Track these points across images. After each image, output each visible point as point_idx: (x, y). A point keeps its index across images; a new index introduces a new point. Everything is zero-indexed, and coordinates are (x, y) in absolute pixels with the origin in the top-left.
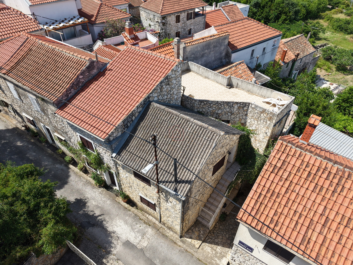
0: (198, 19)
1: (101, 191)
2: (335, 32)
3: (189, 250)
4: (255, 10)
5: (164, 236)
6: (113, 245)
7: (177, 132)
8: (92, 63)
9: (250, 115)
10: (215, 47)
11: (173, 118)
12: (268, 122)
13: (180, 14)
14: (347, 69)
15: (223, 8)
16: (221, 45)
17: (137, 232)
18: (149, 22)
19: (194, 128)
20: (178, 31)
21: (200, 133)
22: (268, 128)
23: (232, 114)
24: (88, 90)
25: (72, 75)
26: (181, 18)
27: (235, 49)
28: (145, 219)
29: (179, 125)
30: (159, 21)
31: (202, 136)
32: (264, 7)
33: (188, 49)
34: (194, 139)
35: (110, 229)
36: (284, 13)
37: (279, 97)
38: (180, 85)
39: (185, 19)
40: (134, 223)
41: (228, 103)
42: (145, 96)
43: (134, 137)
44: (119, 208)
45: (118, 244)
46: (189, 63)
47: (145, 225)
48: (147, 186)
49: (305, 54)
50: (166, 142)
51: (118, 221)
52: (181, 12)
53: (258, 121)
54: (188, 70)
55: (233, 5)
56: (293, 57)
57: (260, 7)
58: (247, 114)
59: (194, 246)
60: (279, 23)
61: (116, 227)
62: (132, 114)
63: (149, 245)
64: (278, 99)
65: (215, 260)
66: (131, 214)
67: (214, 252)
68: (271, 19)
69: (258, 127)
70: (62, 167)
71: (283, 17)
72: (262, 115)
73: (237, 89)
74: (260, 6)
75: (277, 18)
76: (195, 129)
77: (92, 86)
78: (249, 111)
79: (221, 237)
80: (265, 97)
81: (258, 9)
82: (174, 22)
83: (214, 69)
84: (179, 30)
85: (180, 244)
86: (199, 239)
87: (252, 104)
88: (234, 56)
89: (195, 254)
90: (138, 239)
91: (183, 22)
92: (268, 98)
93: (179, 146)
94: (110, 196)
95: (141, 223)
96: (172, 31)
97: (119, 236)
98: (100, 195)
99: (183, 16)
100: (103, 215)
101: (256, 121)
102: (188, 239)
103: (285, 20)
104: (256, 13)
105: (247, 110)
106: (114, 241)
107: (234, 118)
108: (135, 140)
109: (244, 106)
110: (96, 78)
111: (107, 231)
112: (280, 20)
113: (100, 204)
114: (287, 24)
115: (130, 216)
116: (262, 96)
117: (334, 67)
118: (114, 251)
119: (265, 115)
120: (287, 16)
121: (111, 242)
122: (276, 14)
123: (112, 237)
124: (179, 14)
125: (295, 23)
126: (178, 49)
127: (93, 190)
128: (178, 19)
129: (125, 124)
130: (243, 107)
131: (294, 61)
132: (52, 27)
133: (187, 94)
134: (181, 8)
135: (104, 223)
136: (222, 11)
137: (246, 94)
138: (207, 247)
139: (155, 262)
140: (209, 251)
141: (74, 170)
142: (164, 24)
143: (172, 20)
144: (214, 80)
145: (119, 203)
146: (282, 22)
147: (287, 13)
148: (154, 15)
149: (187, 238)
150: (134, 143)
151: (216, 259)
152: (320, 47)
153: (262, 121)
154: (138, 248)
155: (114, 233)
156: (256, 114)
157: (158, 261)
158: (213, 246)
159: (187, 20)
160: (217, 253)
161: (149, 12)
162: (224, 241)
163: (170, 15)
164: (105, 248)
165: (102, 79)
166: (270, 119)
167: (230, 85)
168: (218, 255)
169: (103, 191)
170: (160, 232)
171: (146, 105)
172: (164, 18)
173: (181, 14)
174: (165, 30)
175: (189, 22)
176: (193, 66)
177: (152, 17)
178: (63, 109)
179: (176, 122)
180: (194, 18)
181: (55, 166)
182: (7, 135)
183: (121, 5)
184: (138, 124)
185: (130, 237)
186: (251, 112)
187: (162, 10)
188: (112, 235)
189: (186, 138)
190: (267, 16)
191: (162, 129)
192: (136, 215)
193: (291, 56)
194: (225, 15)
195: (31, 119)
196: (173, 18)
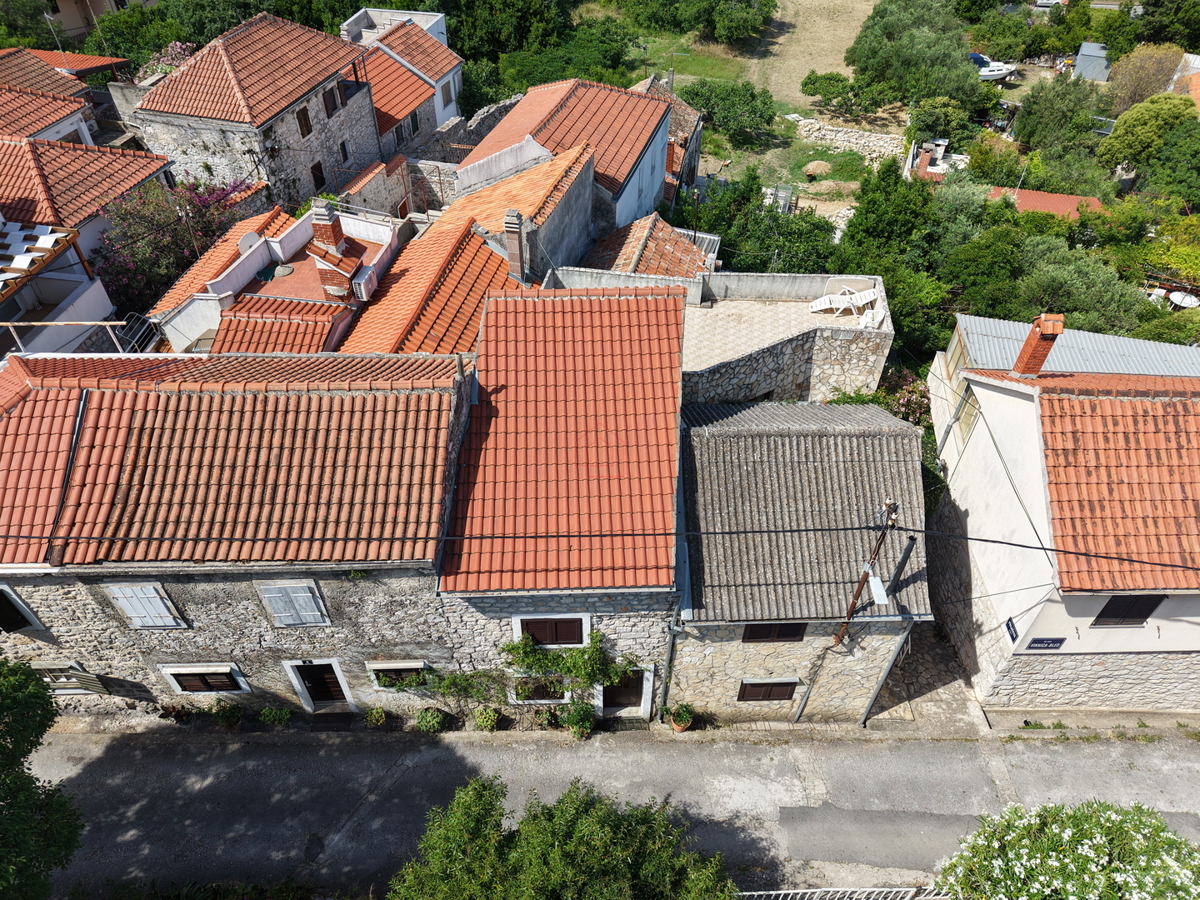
0: (355, 102)
1: (601, 742)
2: (651, 35)
3: (902, 735)
5: (837, 742)
6: (764, 843)
7: (813, 476)
8: (458, 388)
9: (817, 357)
10: (576, 201)
11: (776, 447)
12: (872, 358)
13: (305, 104)
15: (386, 42)
16: (585, 189)
17: (777, 775)
18: (201, 158)
19: (848, 448)
20: (316, 161)
21: (870, 452)
22: (871, 372)
23: (778, 373)
24: (486, 476)
25: (421, 453)
26: (311, 114)
27: (618, 188)
28: (764, 736)
29: (806, 456)
30: (257, 148)
31: (878, 458)
34: (865, 474)
35: (720, 814)
36: (535, 14)
37: (846, 288)
39: (323, 115)
40: (753, 762)
43: (705, 542)
44: (687, 752)
45: (772, 833)
47: (777, 750)
48: (785, 647)
50: (801, 513)
51: (716, 782)
52: (306, 96)
53: (842, 365)
55: (403, 25)
57: (462, 11)
58: (811, 358)
59: (903, 719)
61: (726, 799)
63: (829, 785)
64: (844, 294)
65: (961, 720)
66: (727, 748)
67: (944, 707)
68: (507, 40)
69: (843, 378)
70: (426, 755)
71: (537, 28)
72: (854, 346)
73: (727, 302)
75: (522, 32)
76: (851, 448)
77: (488, 457)
78: (816, 347)
79: (921, 668)
80: (806, 300)
81: (459, 16)
82: (298, 136)
84: (318, 158)
85: (877, 735)
86: (900, 700)
87: (822, 330)
89: (920, 734)
90: (796, 789)
91: (319, 126)
92: (816, 298)
93: (839, 507)
94: (634, 739)
95: (765, 752)
96: (300, 168)
97: (754, 813)
98: (610, 754)
99: (315, 105)
100: (669, 795)
101: (837, 367)
102: (881, 716)
103: (546, 34)
105: (811, 348)
106: (756, 834)
107: (782, 380)
108: (712, 546)
109: (804, 341)
110: (475, 430)
111: (718, 824)
112: (532, 36)
113: (634, 777)
114: (557, 45)
115: (726, 752)
116: (798, 298)
118: (781, 852)
119: (861, 345)
120: (547, 22)
121: (753, 841)
122: (514, 21)
123: (743, 829)
124: (302, 106)
127: (580, 754)
128: (305, 124)
130: (803, 345)
134: (301, 83)
135: (693, 811)
136: (385, 53)
137: (758, 306)
138: (924, 705)
139: (874, 808)
140: (934, 709)
141: (473, 740)
142: (272, 153)
143: (288, 129)
145: (674, 741)
146: (540, 44)
147: (542, 13)
148: (223, 132)
149: (877, 713)
150: (714, 557)
151: (960, 716)
153: (855, 361)
154: (817, 806)
155: (737, 817)
156: (835, 349)
157: (876, 801)
158: (929, 695)
159: (329, 116)
160: (949, 704)
161: (192, 122)
162: (934, 672)
163: (279, 116)
164: (756, 862)
165: (498, 425)
166: (876, 350)
167: (705, 297)
168: (955, 705)
169: (607, 740)
170: (820, 741)
172: (267, 132)
173: (308, 101)
174: (283, 170)
175: (334, 122)
177: (211, 137)
178: (459, 568)
179: (791, 454)
180: (344, 104)
181: (403, 767)
182: (116, 781)
183: (58, 121)
184: (690, 502)
185: (777, 796)
186: (821, 349)
187: (250, 108)
188: (739, 824)
189: (843, 479)
190: (492, 34)
191: (768, 486)
192: (736, 742)
193: (676, 149)
194: (403, 65)
195: (225, 669)
196: (291, 124)
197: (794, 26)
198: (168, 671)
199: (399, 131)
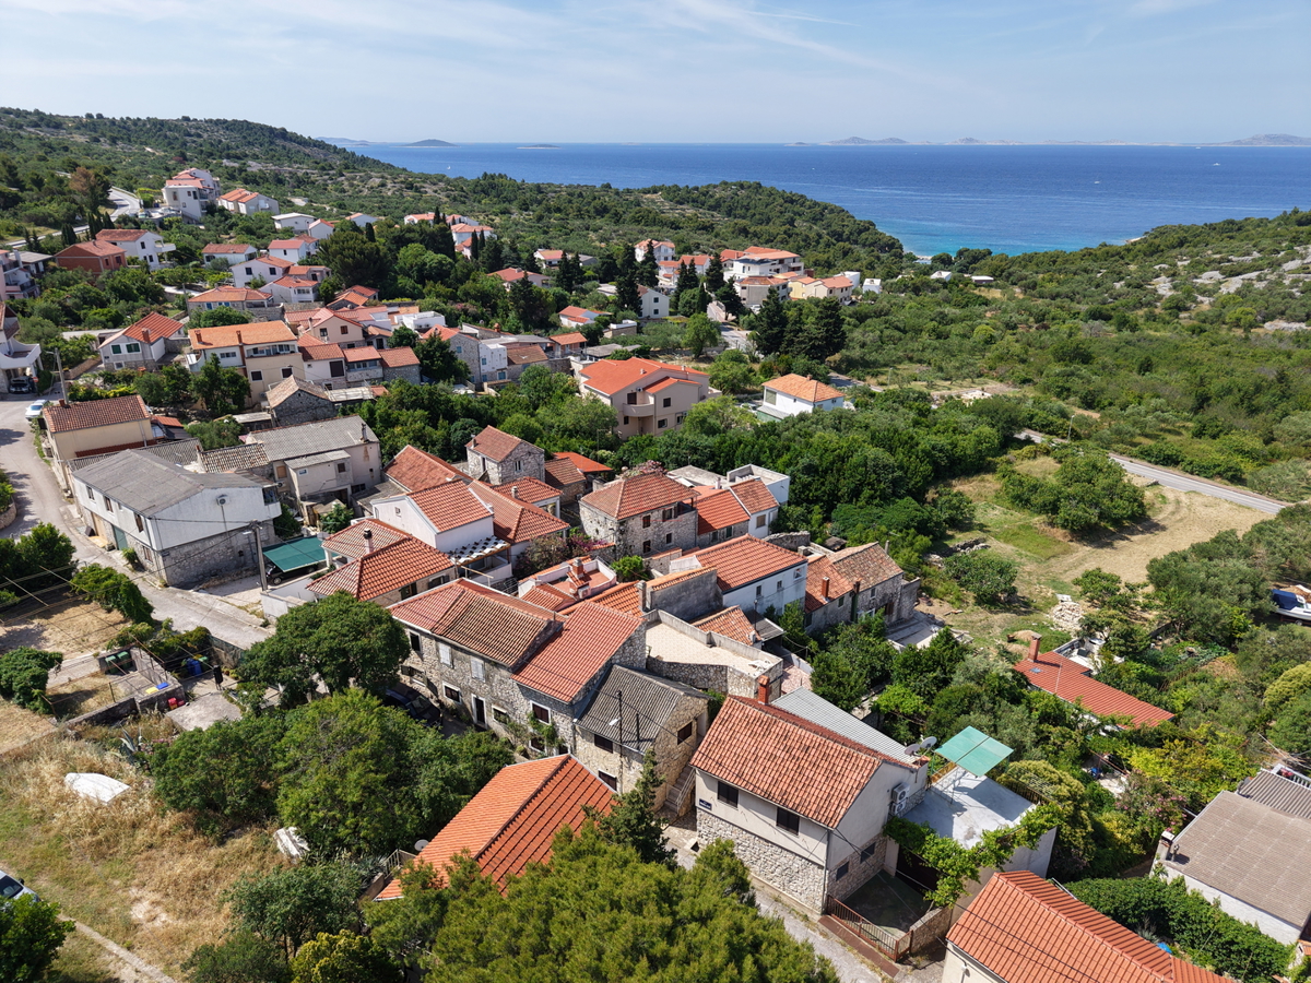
0: (686, 516)
4: (806, 479)
8: (550, 623)
10: (695, 587)
11: (636, 681)
13: (650, 514)
14: (999, 599)
15: (735, 488)
16: (706, 584)
18: (596, 526)
19: (656, 690)
20: (648, 540)
21: (662, 694)
23: (708, 680)
24: (545, 653)
25: (528, 636)
26: (652, 519)
27: (727, 589)
29: (642, 687)
30: (615, 528)
31: (664, 697)
32: (825, 472)
33: (657, 594)
36: (869, 484)
38: (644, 646)
39: (660, 520)
41: (702, 666)
42: (607, 658)
46: (660, 612)
48: (609, 754)
49: (879, 580)
52: (652, 511)
54: (658, 621)
55: (753, 480)
56: (849, 588)
58: (727, 680)
60: (860, 504)
62: (594, 677)
65: (682, 840)
67: (681, 834)
71: (867, 492)
73: (718, 649)
74: (816, 471)
77: (548, 648)
78: (728, 674)
82: (641, 527)
83: (690, 621)
84: (650, 538)
87: (729, 667)
88: (726, 598)
91: (656, 525)
96: (637, 541)
99: (656, 516)
101: (737, 689)
103: (872, 497)
104: (810, 484)
105: (726, 674)
107: (712, 685)
109: (721, 669)
110: (551, 639)
112: (861, 498)
116: (749, 658)
117: (970, 597)
120: (876, 491)
122: (852, 486)
124: (648, 515)
125: (894, 502)
126: (644, 595)
128: (647, 522)
129: (587, 689)
130: (721, 671)
131: (854, 594)
132: (462, 560)
133: (653, 655)
134: (653, 504)
136: (731, 493)
137: (731, 654)
138: (674, 830)
140: (676, 832)
142: (622, 533)
143: (636, 524)
144: (691, 636)
146: (866, 503)
147: (874, 484)
148: (606, 518)
150: (595, 707)
151: (684, 839)
152: (963, 547)
156: (735, 679)
158: (680, 829)
159: (664, 521)
160: (684, 834)
161: (599, 511)
163: (632, 517)
165: (559, 640)
167: (711, 643)
168: (686, 836)
171: (608, 667)
172: (622, 523)
173: (652, 513)
174: (625, 540)
175: (666, 524)
176: (664, 615)
177: (601, 519)
178: (520, 673)
179: (638, 685)
180: (677, 516)
183: (547, 498)
184: (600, 687)
186: (730, 676)
187: (619, 510)
193: (843, 586)
194: (738, 501)
195: (457, 689)
196: (639, 521)
197: (1164, 528)
198: (444, 684)
199: (715, 534)
